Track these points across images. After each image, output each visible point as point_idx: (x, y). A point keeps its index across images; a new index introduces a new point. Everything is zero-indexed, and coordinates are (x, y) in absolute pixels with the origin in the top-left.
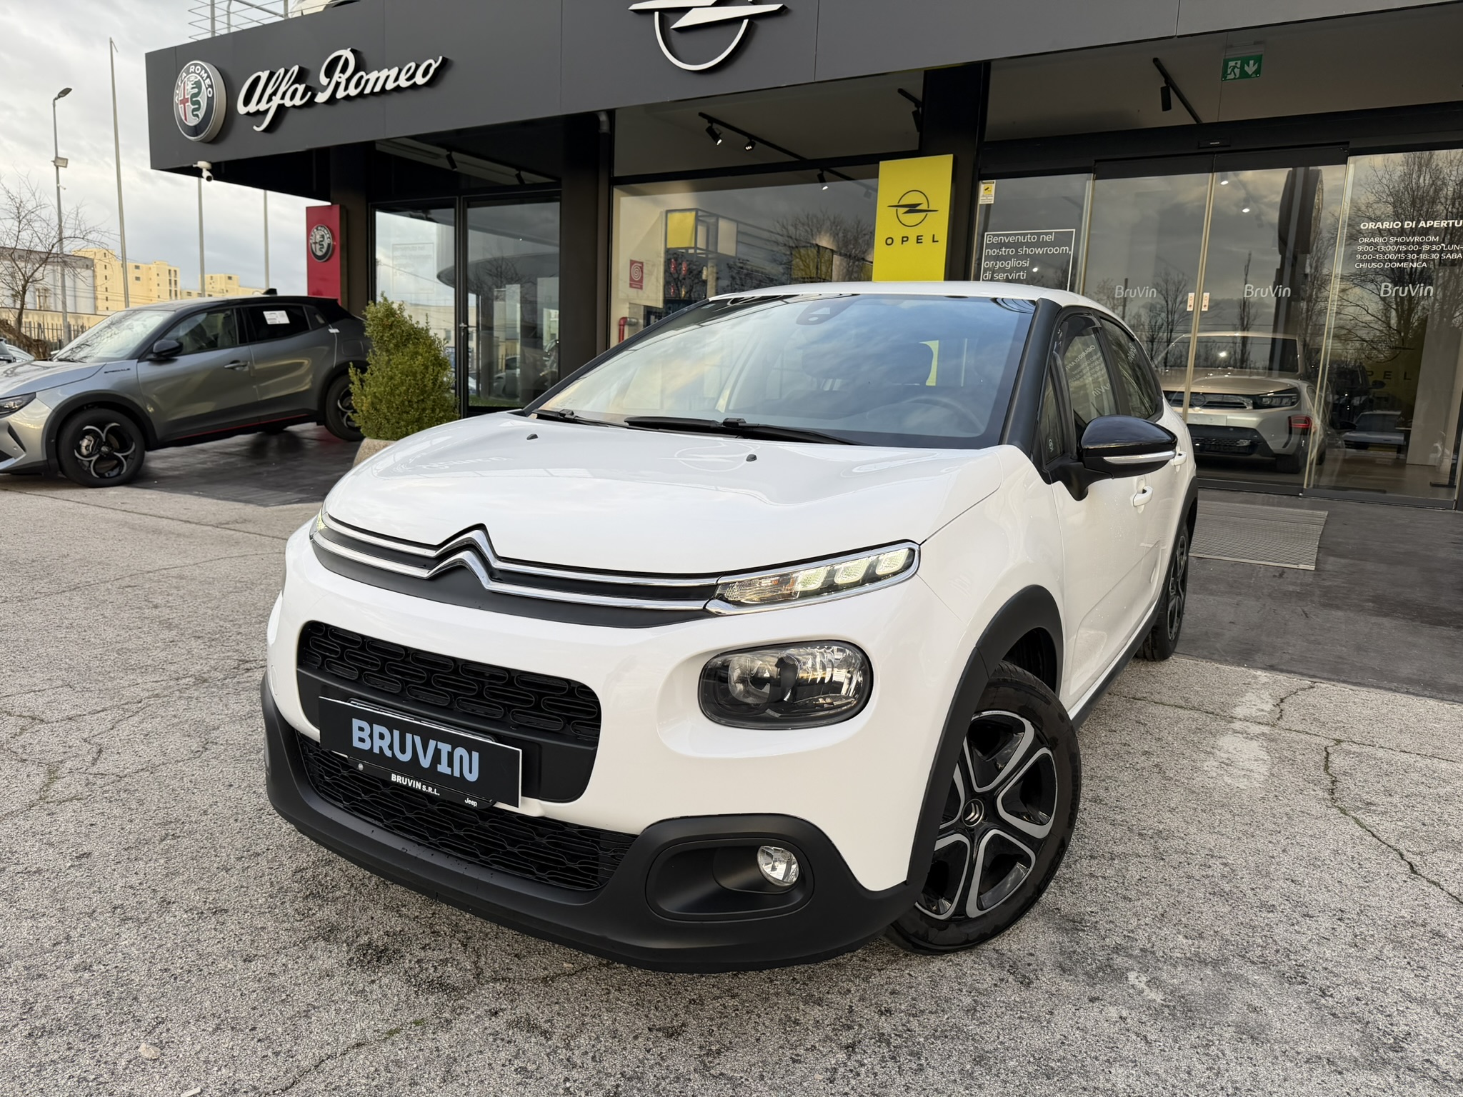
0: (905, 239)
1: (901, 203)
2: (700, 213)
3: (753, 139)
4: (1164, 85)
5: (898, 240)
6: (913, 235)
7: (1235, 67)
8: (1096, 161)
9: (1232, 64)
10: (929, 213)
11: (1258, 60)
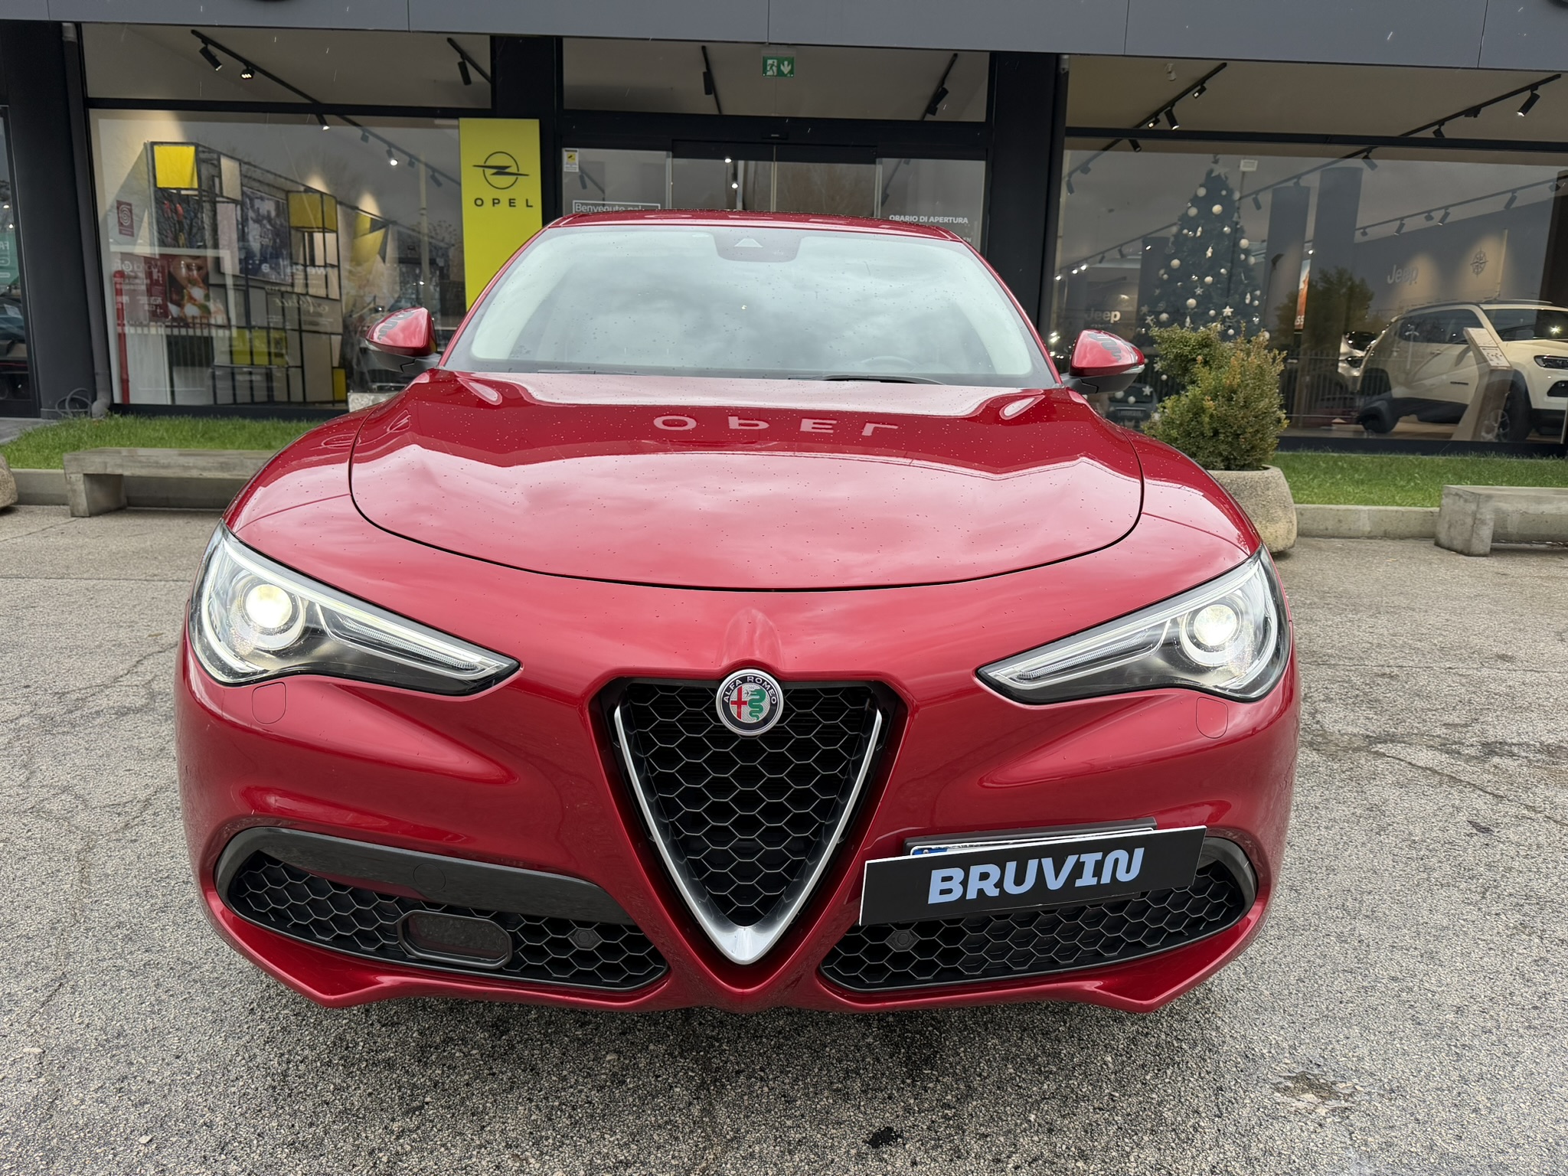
0: (496, 201)
1: (488, 164)
2: (200, 149)
3: (250, 67)
4: (705, 70)
5: (488, 203)
6: (504, 197)
7: (772, 65)
8: (673, 140)
9: (770, 62)
10: (519, 177)
11: (791, 62)
